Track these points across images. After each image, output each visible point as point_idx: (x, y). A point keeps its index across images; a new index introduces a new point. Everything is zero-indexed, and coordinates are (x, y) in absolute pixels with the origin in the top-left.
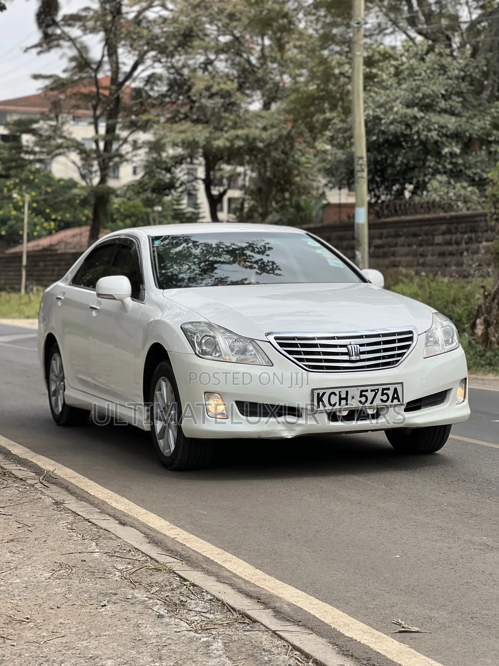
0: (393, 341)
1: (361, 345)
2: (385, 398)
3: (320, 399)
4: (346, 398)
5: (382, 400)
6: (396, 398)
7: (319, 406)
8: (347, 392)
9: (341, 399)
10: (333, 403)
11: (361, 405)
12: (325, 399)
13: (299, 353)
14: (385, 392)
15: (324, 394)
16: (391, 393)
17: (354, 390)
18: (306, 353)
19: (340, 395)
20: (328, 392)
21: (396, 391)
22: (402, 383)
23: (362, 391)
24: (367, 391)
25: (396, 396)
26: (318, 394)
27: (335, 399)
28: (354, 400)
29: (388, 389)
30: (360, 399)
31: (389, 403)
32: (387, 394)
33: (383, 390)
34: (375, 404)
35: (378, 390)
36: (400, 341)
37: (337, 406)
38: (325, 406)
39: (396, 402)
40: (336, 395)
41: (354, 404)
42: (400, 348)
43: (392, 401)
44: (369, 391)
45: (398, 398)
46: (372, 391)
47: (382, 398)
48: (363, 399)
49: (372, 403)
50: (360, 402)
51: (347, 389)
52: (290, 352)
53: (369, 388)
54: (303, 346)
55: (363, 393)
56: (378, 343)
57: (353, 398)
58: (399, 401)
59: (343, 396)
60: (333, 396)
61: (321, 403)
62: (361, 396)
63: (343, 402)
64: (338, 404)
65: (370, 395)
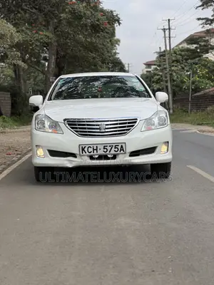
1: (106, 125)
6: (122, 150)
13: (76, 128)
15: (85, 147)
17: (100, 146)
18: (80, 128)
21: (122, 146)
22: (125, 143)
26: (82, 147)
29: (118, 146)
31: (119, 152)
35: (113, 146)
36: (129, 123)
38: (86, 153)
40: (91, 148)
42: (128, 126)
47: (115, 149)
49: (110, 152)
50: (104, 151)
51: (97, 145)
52: (72, 128)
53: (108, 145)
56: (117, 124)
57: (100, 149)
59: (95, 148)
61: (83, 151)
62: (104, 148)
63: (95, 151)
64: (92, 152)
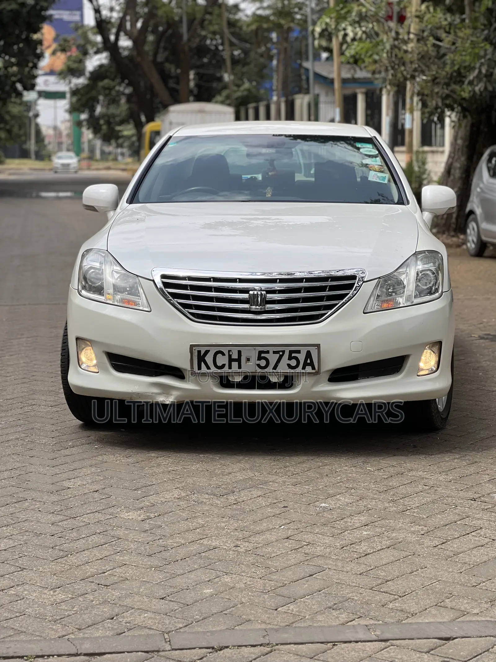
0: (323, 289)
1: (269, 292)
2: (293, 363)
3: (201, 359)
4: (239, 360)
5: (289, 366)
6: (309, 364)
7: (199, 368)
8: (240, 352)
9: (231, 360)
10: (219, 364)
11: (259, 370)
12: (209, 359)
13: (187, 297)
14: (293, 355)
15: (207, 352)
16: (302, 357)
17: (250, 350)
18: (196, 298)
19: (230, 356)
20: (213, 351)
21: (309, 355)
22: (318, 346)
23: (260, 353)
24: (268, 352)
25: (309, 361)
26: (199, 352)
27: (222, 360)
28: (250, 363)
29: (299, 352)
30: (258, 362)
31: (299, 370)
32: (297, 359)
33: (291, 352)
34: (279, 370)
35: (283, 352)
36: (332, 288)
37: (226, 369)
38: (208, 368)
39: (309, 369)
40: (223, 354)
41: (250, 367)
43: (304, 368)
44: (271, 352)
45: (312, 365)
46: (275, 352)
47: (289, 362)
48: (263, 363)
49: (275, 368)
50: (259, 366)
51: (239, 348)
52: (175, 296)
53: (271, 349)
54: (193, 288)
55: (263, 355)
56: (297, 290)
57: (248, 360)
58: (313, 368)
59: (235, 356)
60: (219, 356)
61: (202, 363)
62: (260, 358)
63: (235, 365)
64: (227, 366)
65: (273, 358)
